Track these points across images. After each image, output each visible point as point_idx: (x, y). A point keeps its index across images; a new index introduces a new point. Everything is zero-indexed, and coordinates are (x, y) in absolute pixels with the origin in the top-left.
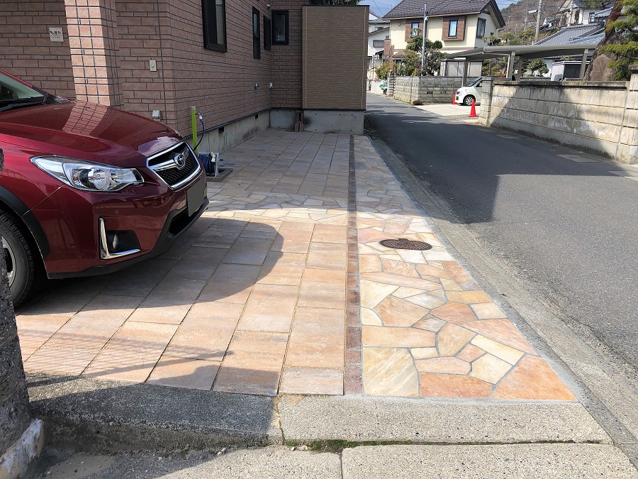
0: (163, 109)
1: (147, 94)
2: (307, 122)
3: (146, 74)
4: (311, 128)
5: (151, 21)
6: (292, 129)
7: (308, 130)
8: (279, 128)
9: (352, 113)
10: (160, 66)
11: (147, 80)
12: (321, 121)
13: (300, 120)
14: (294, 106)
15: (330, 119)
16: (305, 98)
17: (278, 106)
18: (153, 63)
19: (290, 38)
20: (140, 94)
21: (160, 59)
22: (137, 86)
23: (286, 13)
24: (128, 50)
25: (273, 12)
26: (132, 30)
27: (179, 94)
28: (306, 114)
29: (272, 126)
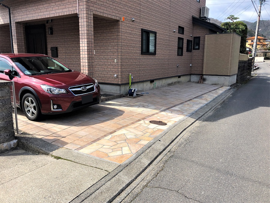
0: (118, 74)
1: (114, 70)
2: (204, 80)
3: (114, 63)
4: (206, 82)
5: (116, 48)
6: (198, 83)
7: (204, 83)
8: (194, 82)
9: (224, 77)
10: (117, 61)
11: (114, 65)
12: (211, 80)
13: (201, 79)
14: (200, 73)
15: (215, 79)
16: (204, 70)
17: (194, 73)
18: (116, 60)
19: (200, 47)
20: (112, 70)
21: (117, 58)
22: (112, 67)
23: (199, 38)
24: (110, 56)
25: (195, 38)
26: (111, 50)
27: (123, 70)
28: (204, 77)
29: (191, 80)
